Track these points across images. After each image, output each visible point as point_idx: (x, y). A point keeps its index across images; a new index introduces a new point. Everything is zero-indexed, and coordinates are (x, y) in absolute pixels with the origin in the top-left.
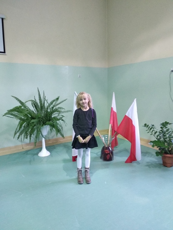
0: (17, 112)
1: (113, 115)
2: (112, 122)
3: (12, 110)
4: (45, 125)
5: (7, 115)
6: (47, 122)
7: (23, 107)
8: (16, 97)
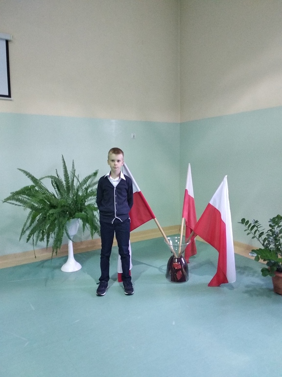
0: (29, 195)
1: (189, 203)
2: (186, 213)
3: (18, 193)
4: (73, 218)
5: (10, 201)
6: (77, 214)
7: (37, 188)
8: (25, 170)
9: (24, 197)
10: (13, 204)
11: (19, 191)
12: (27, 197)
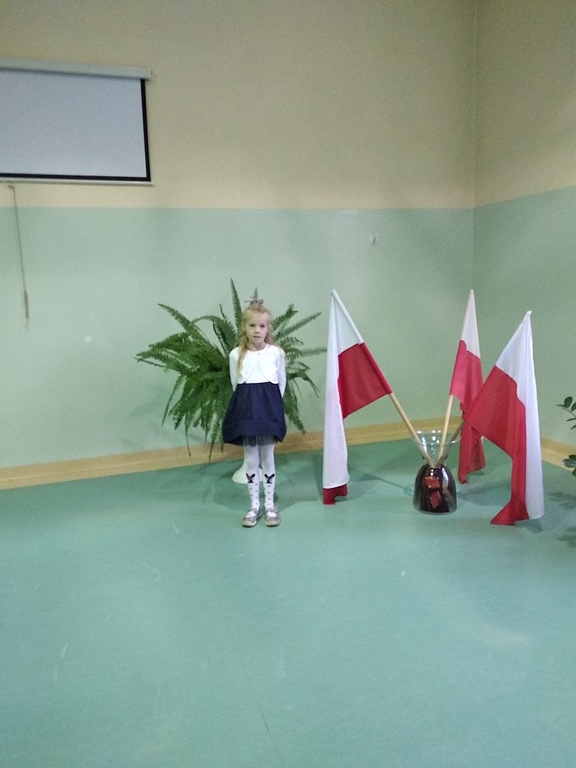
0: (175, 350)
1: (469, 367)
3: (161, 346)
5: (147, 359)
7: (190, 338)
8: (171, 306)
9: (171, 353)
10: (152, 363)
11: (163, 342)
12: (174, 352)
